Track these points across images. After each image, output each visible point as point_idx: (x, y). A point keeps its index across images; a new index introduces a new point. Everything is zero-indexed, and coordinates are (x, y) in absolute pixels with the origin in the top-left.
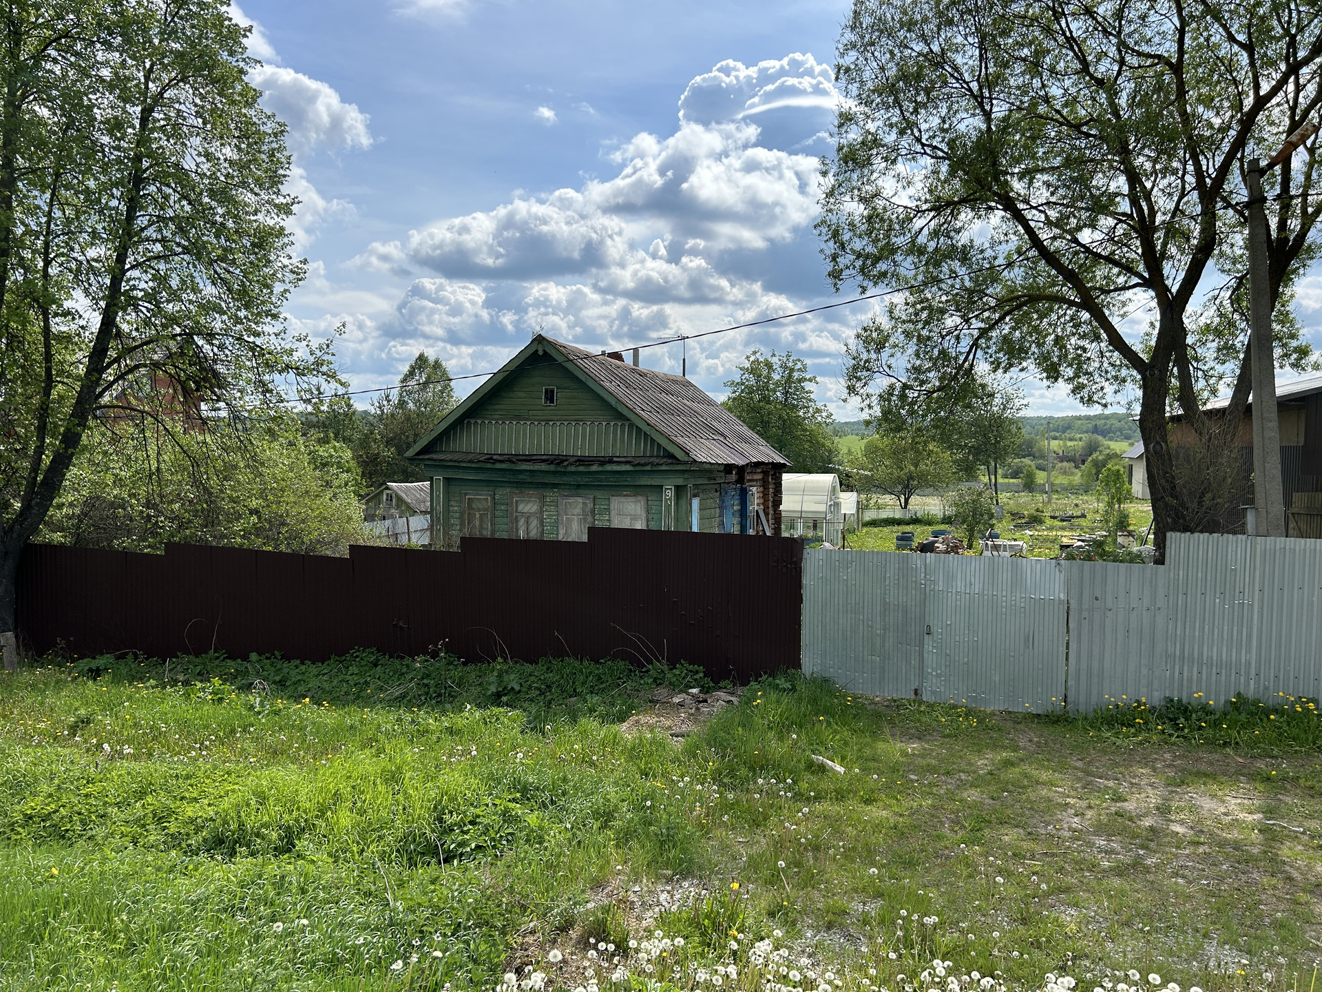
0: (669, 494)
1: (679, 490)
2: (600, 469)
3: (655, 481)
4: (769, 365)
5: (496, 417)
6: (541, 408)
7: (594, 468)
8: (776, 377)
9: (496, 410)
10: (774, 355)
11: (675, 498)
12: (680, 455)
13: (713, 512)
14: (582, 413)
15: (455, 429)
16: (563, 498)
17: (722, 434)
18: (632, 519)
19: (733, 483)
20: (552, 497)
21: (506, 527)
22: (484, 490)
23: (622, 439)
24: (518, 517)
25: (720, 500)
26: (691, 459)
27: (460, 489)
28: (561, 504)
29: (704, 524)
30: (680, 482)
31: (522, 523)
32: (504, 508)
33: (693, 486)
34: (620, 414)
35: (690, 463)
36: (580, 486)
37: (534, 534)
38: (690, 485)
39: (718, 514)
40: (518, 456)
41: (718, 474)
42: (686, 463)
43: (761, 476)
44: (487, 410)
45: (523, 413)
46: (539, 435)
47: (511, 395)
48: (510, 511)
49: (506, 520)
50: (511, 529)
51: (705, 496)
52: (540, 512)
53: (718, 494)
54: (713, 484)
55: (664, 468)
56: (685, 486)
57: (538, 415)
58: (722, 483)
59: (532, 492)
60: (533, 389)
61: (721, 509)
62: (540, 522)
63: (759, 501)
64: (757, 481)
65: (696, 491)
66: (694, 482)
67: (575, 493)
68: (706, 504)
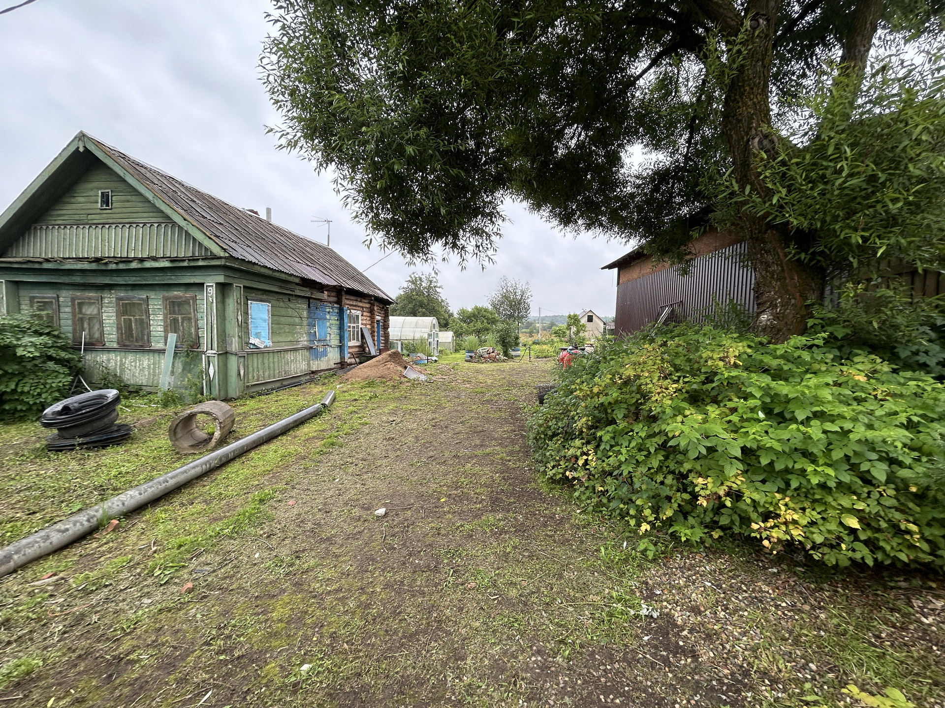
0: (211, 291)
1: (223, 288)
2: (140, 266)
3: (196, 280)
4: (420, 279)
5: (59, 222)
6: (99, 211)
7: (134, 265)
9: (59, 215)
10: (423, 275)
11: (220, 296)
12: (216, 250)
13: (297, 320)
14: (135, 215)
15: (23, 235)
16: (119, 299)
17: (326, 268)
18: (183, 319)
19: (330, 302)
20: (110, 298)
21: (70, 329)
22: (49, 294)
23: (172, 241)
24: (81, 320)
25: (309, 312)
26: (227, 255)
27: (26, 294)
28: (118, 305)
29: (280, 329)
30: (221, 279)
31: (86, 325)
32: (68, 310)
33: (244, 287)
34: (162, 212)
35: (225, 258)
36: (134, 287)
37: (97, 335)
38: (238, 284)
39: (305, 322)
40: (78, 259)
41: (298, 287)
42: (221, 258)
43: (368, 306)
44: (52, 216)
45: (83, 217)
46: (97, 238)
47: (72, 200)
48: (73, 313)
49: (70, 322)
50: (74, 330)
51: (282, 304)
52: (100, 313)
53: (305, 306)
54: (292, 295)
55: (201, 263)
56: (231, 284)
57: (97, 219)
58: (309, 298)
59: (92, 294)
60: (91, 193)
61: (311, 320)
62: (101, 323)
63: (364, 322)
64: (363, 307)
65: (265, 297)
66: (249, 284)
67: (130, 294)
68: (283, 312)
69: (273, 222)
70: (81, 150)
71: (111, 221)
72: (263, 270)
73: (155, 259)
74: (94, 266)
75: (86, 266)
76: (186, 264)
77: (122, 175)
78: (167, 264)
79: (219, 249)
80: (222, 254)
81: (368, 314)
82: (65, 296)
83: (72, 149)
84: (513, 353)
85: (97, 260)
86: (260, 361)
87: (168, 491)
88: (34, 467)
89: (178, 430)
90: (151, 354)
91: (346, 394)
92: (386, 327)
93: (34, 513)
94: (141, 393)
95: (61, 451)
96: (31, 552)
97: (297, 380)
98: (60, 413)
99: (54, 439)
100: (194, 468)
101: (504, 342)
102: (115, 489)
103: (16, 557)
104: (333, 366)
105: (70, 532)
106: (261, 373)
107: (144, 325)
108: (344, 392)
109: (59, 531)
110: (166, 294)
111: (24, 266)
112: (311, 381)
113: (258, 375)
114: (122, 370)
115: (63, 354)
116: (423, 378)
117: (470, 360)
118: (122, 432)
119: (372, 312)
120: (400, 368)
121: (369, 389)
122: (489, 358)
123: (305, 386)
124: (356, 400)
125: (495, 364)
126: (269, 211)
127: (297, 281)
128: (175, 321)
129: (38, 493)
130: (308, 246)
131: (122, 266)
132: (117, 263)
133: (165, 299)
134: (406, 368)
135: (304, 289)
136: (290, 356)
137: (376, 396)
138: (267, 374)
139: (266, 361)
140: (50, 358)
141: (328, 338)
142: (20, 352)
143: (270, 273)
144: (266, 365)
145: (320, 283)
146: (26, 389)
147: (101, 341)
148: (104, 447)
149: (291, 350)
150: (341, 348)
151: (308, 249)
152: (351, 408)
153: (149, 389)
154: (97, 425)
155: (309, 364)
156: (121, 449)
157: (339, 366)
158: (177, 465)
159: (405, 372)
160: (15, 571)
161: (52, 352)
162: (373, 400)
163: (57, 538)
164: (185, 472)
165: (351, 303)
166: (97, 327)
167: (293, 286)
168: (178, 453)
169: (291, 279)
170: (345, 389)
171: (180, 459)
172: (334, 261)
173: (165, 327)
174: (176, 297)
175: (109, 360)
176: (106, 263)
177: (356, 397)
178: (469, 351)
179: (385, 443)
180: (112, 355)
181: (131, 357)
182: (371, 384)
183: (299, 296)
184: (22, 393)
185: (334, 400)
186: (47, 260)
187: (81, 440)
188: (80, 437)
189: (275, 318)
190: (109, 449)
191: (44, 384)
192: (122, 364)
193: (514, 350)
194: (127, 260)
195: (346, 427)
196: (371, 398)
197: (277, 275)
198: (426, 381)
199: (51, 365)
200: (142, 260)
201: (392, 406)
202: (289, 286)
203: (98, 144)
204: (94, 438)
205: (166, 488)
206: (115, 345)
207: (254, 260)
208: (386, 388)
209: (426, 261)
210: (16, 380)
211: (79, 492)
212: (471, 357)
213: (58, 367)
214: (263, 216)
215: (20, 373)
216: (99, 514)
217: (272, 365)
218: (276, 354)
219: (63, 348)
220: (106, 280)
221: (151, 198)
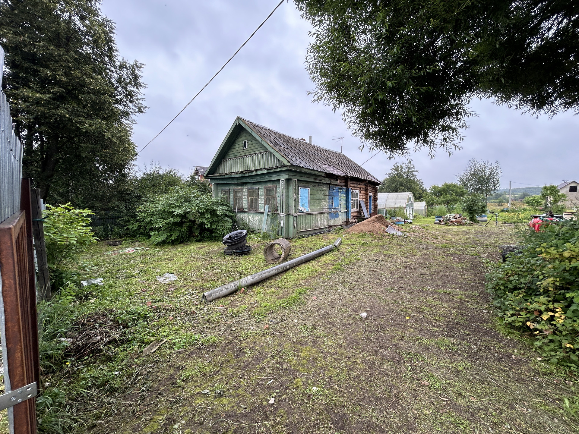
0: (283, 183)
1: (288, 181)
2: (256, 173)
3: (277, 178)
4: (401, 167)
5: (230, 157)
6: (243, 150)
7: (254, 173)
8: (404, 170)
9: (230, 154)
10: (403, 164)
11: (286, 185)
12: (286, 162)
13: (323, 197)
14: (255, 150)
15: (220, 164)
16: (249, 189)
17: (339, 166)
18: (271, 197)
19: (341, 186)
20: (246, 189)
21: (233, 203)
22: (227, 188)
23: (268, 160)
24: (236, 199)
25: (329, 192)
26: (290, 164)
27: (221, 188)
28: (248, 192)
29: (314, 202)
30: (287, 177)
31: (238, 201)
32: (232, 195)
33: (298, 180)
34: (264, 147)
35: (289, 166)
36: (254, 183)
37: (241, 206)
38: (295, 179)
39: (327, 198)
40: (236, 173)
41: (324, 178)
42: (287, 166)
43: (364, 187)
44: (228, 155)
45: (238, 154)
46: (242, 162)
47: (235, 147)
48: (234, 196)
49: (233, 200)
50: (234, 203)
51: (315, 188)
52: (242, 196)
53: (327, 189)
54: (320, 183)
55: (279, 170)
56: (291, 179)
57: (242, 154)
58: (329, 184)
59: (240, 188)
60: (241, 143)
61: (330, 197)
62: (243, 200)
63: (361, 197)
64: (361, 188)
65: (307, 185)
66: (300, 178)
67: (253, 186)
68: (316, 192)
69: (312, 143)
70: (238, 125)
71: (246, 154)
72: (306, 171)
73: (261, 169)
74: (240, 175)
75: (238, 175)
76: (273, 171)
77: (251, 132)
78: (265, 171)
79: (286, 161)
80: (288, 164)
81: (364, 192)
82: (232, 188)
83: (235, 125)
84: (480, 219)
85: (242, 172)
86: (304, 219)
87: (262, 280)
88: (220, 260)
89: (267, 251)
90: (259, 214)
91: (348, 240)
92: (375, 200)
93: (219, 279)
94: (255, 232)
95: (227, 255)
96: (218, 294)
97: (322, 230)
98: (228, 239)
99: (226, 249)
100: (272, 270)
101: (470, 210)
102: (244, 275)
103: (213, 295)
104: (342, 223)
105: (229, 290)
106: (304, 226)
107: (257, 201)
108: (347, 239)
109: (225, 288)
110: (265, 186)
111: (220, 177)
112: (329, 231)
113: (302, 226)
114: (249, 222)
115: (230, 214)
116: (399, 234)
117: (440, 222)
118: (248, 250)
119: (366, 191)
120: (383, 227)
121: (363, 239)
122: (456, 222)
123: (326, 234)
124: (353, 244)
125: (461, 227)
126: (310, 137)
127: (323, 175)
128: (268, 198)
129: (220, 271)
130: (330, 154)
131: (250, 174)
132: (248, 173)
133: (265, 188)
134: (387, 226)
135: (327, 179)
136: (319, 217)
137: (366, 243)
138: (307, 226)
139: (307, 219)
140: (226, 215)
141: (339, 207)
142: (218, 213)
143: (309, 171)
144: (307, 222)
145: (336, 175)
146: (219, 228)
147: (242, 209)
148: (242, 255)
149: (319, 214)
150: (347, 213)
151: (330, 156)
152: (351, 249)
153: (258, 231)
154: (240, 245)
155: (328, 222)
156: (247, 257)
157: (345, 223)
158: (266, 268)
159: (387, 229)
160: (212, 301)
161: (227, 213)
162: (364, 246)
163: (225, 291)
164: (269, 272)
165: (354, 185)
166: (241, 202)
167: (321, 178)
168: (267, 262)
169: (320, 174)
170: (347, 238)
171: (268, 265)
172: (344, 161)
173: (264, 202)
174: (269, 187)
175: (245, 217)
176: (245, 174)
177: (354, 243)
178: (438, 217)
179: (370, 273)
180: (246, 215)
181: (252, 215)
182: (364, 236)
183: (324, 183)
184: (218, 229)
185: (341, 243)
186: (226, 174)
187: (234, 251)
188: (234, 250)
189: (312, 196)
190: (243, 257)
191: (225, 226)
192: (249, 219)
193: (480, 217)
194: (251, 171)
195: (347, 260)
196: (363, 244)
197: (313, 172)
198: (402, 236)
199: (226, 218)
200: (256, 171)
201: (376, 250)
202: (319, 178)
203: (243, 120)
204: (238, 251)
205: (262, 278)
206: (247, 210)
207: (302, 166)
208: (373, 239)
209: (403, 154)
210: (216, 224)
211: (233, 273)
212: (440, 221)
213: (228, 219)
214: (307, 141)
215: (218, 221)
216: (238, 284)
217: (309, 222)
218: (311, 216)
219: (230, 211)
220: (244, 181)
221: (261, 141)
